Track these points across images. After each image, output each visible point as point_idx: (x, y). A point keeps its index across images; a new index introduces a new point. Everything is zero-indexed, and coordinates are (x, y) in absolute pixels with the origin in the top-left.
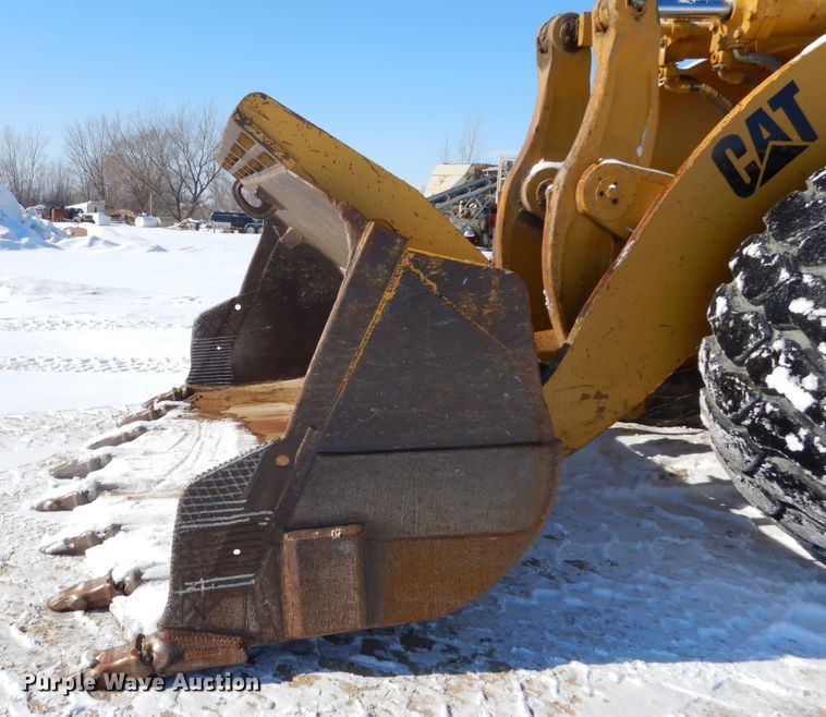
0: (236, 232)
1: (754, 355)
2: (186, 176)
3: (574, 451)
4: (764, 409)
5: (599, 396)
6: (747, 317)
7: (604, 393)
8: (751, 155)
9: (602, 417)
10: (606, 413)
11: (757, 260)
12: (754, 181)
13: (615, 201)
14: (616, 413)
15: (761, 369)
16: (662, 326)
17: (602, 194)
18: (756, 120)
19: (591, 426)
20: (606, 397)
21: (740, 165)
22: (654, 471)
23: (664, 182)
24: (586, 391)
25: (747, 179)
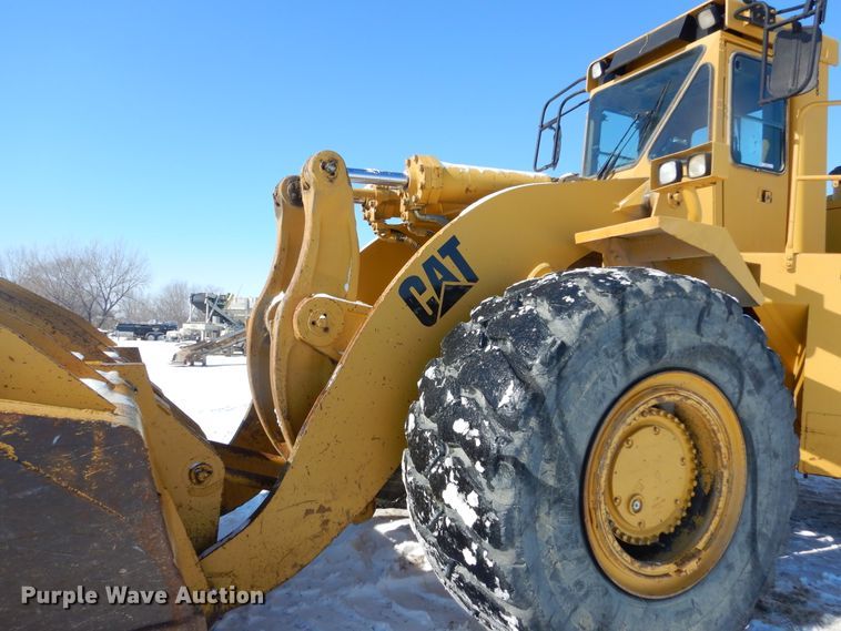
0: (139, 339)
1: (433, 470)
2: (98, 295)
3: (302, 567)
4: (445, 523)
5: (322, 509)
6: (428, 434)
7: (327, 506)
8: (430, 293)
9: (327, 530)
10: (330, 525)
11: (433, 382)
12: (435, 312)
13: (326, 330)
14: (340, 524)
15: (438, 484)
16: (373, 439)
17: (313, 323)
18: (430, 265)
19: (317, 540)
20: (329, 509)
21: (423, 299)
22: (396, 561)
23: (365, 312)
24: (308, 506)
25: (430, 312)
